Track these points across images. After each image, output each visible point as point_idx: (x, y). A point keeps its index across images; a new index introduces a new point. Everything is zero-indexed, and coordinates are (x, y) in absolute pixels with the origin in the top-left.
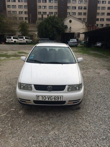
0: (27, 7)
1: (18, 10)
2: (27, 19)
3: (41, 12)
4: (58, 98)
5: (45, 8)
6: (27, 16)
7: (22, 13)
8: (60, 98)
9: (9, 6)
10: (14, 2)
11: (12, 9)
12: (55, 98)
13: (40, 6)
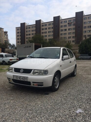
0: (74, 33)
1: (67, 36)
2: (74, 42)
3: (86, 35)
4: (25, 78)
5: (90, 32)
6: (74, 39)
7: (70, 38)
8: (26, 78)
9: (61, 34)
10: (65, 31)
11: (63, 36)
12: (23, 78)
13: (85, 31)
